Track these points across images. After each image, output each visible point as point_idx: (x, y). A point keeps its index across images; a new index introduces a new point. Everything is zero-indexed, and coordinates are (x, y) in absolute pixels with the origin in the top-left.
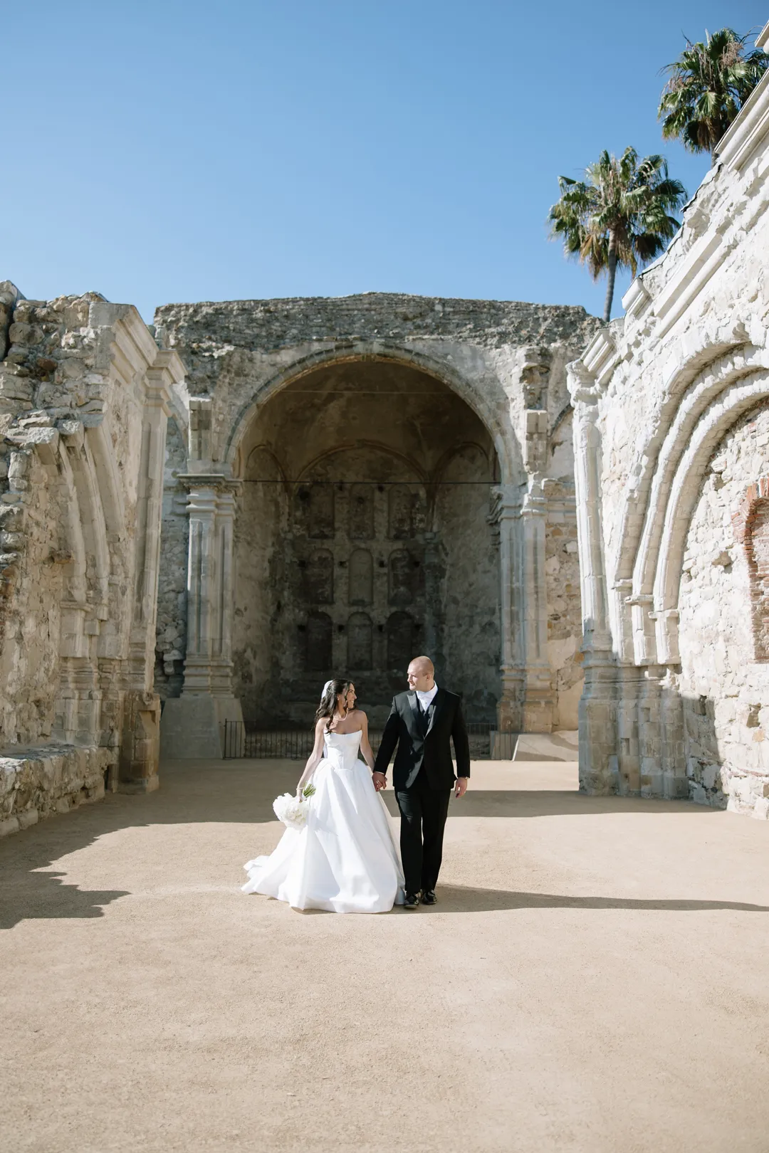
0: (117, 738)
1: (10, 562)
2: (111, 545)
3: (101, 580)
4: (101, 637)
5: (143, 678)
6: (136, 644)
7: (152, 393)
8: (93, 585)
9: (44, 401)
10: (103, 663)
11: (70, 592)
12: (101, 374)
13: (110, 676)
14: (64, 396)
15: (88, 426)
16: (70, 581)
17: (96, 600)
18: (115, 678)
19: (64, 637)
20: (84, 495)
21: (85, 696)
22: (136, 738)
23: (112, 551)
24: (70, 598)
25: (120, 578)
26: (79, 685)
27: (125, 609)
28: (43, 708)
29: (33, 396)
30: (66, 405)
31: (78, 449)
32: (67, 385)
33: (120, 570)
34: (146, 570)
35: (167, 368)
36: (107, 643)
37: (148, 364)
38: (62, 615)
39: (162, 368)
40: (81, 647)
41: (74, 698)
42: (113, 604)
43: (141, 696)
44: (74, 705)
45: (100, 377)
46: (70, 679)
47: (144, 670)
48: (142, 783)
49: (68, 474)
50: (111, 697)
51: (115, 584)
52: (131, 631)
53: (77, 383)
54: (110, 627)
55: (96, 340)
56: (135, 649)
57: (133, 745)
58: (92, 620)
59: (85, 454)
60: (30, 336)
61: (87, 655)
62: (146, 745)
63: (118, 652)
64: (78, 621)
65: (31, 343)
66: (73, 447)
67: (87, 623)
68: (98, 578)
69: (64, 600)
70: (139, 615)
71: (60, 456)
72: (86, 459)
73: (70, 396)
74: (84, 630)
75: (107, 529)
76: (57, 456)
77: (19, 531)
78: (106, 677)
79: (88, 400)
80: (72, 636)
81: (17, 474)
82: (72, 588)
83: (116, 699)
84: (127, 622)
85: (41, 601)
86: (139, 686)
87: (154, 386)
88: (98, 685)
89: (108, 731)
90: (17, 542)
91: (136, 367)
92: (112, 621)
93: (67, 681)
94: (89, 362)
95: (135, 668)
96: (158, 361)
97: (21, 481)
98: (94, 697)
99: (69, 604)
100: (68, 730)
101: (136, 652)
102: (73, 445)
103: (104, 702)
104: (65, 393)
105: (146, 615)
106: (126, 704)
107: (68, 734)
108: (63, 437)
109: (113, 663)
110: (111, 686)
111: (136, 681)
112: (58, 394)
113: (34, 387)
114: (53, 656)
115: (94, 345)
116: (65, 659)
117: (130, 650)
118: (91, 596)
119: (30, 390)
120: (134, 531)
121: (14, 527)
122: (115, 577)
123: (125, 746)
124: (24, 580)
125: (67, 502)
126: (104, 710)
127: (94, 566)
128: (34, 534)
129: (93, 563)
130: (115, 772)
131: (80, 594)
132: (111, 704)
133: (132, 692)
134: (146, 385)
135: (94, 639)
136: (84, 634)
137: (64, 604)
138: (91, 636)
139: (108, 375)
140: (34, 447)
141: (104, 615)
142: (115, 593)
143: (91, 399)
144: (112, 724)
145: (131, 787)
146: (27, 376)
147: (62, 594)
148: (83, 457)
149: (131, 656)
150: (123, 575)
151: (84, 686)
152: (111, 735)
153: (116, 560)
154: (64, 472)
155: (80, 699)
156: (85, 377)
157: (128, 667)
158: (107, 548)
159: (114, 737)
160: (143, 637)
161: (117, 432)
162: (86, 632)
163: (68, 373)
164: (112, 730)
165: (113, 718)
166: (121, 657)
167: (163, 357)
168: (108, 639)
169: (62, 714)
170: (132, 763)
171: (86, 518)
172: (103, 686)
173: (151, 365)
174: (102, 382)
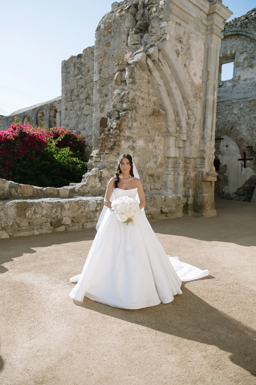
0: (191, 192)
1: (123, 115)
2: (186, 106)
3: (181, 122)
4: (184, 148)
5: (204, 166)
6: (202, 151)
7: (209, 28)
8: (179, 125)
9: (145, 42)
10: (186, 160)
11: (167, 129)
12: (165, 21)
13: (189, 165)
14: (152, 37)
15: (160, 48)
16: (167, 123)
17: (179, 131)
18: (191, 166)
19: (166, 148)
20: (166, 84)
21: (176, 174)
22: (200, 193)
23: (187, 108)
24: (168, 131)
25: (192, 121)
26: (175, 169)
27: (194, 134)
28: (154, 178)
29: (141, 41)
30: (153, 41)
31: (157, 60)
32: (153, 32)
33: (192, 117)
34: (206, 116)
35: (216, 12)
36: (187, 150)
37: (206, 13)
38: (165, 139)
39: (213, 13)
40: (173, 152)
41: (170, 174)
42: (189, 133)
43: (202, 174)
44: (171, 178)
45: (165, 22)
46: (170, 166)
47: (205, 162)
48: (202, 213)
49: (156, 74)
50: (188, 174)
51: (190, 124)
52: (199, 145)
53: (157, 29)
54: (188, 144)
55: (164, 5)
56: (201, 153)
57: (199, 196)
58: (179, 140)
59: (161, 62)
60: (143, 15)
61: (178, 156)
62: (204, 196)
63: (191, 154)
64: (172, 141)
65: (144, 18)
66: (154, 60)
67: (177, 142)
68: (180, 121)
69: (165, 132)
70: (203, 137)
71: (148, 65)
72: (162, 65)
73: (154, 37)
74: (176, 145)
75: (183, 98)
76: (146, 65)
77: (128, 101)
78: (187, 166)
79: (161, 36)
80: (169, 148)
81: (128, 77)
82: (168, 127)
83: (190, 175)
84: (196, 141)
85: (149, 133)
86: (202, 170)
87: (209, 24)
88: (184, 169)
89: (187, 189)
90: (127, 106)
91: (194, 15)
92: (189, 141)
93: (168, 167)
94: (161, 17)
95: (201, 162)
96: (210, 9)
97: (129, 79)
98: (179, 174)
99: (167, 134)
100: (168, 188)
101: (202, 154)
102: (154, 59)
103: (186, 177)
104: (153, 36)
105: (206, 137)
106: (196, 178)
107: (168, 189)
108: (149, 56)
109: (191, 159)
110: (189, 170)
111: (201, 167)
112: (150, 37)
113: (142, 37)
114: (160, 156)
115: (163, 8)
116: (168, 158)
117: (199, 153)
118: (178, 130)
119: (139, 39)
120: (200, 98)
121: (126, 100)
122: (190, 121)
123: (195, 196)
124: (134, 123)
125: (159, 87)
126: (186, 180)
127: (178, 116)
128: (140, 103)
129: (177, 114)
130: (190, 207)
131: (173, 129)
132: (188, 177)
133: (199, 173)
134: (205, 25)
135: (182, 149)
136: (175, 147)
137: (165, 134)
138: (179, 148)
139: (169, 20)
140: (136, 63)
141: (184, 137)
142: (190, 128)
143: (163, 35)
144: (189, 186)
145: (198, 214)
146: (139, 33)
147: (164, 130)
148: (161, 64)
149: (199, 156)
150: (194, 119)
151: (176, 169)
152: (188, 191)
153: (190, 112)
154: (153, 73)
155: (174, 175)
156: (160, 25)
157: (198, 161)
158: (184, 107)
159: (189, 192)
160: (204, 147)
161: (180, 49)
162: (176, 146)
163: (154, 25)
164: (189, 189)
165: (189, 183)
166: (193, 156)
167: (212, 7)
168: (187, 149)
169: (165, 181)
170: (198, 204)
171: (170, 94)
172: (186, 169)
173: (208, 13)
174: (166, 25)
